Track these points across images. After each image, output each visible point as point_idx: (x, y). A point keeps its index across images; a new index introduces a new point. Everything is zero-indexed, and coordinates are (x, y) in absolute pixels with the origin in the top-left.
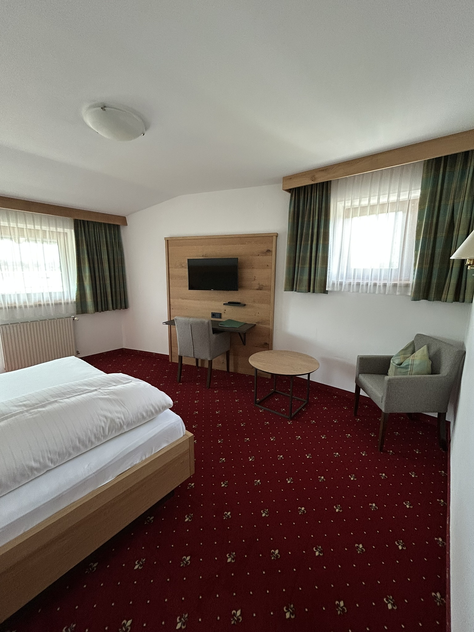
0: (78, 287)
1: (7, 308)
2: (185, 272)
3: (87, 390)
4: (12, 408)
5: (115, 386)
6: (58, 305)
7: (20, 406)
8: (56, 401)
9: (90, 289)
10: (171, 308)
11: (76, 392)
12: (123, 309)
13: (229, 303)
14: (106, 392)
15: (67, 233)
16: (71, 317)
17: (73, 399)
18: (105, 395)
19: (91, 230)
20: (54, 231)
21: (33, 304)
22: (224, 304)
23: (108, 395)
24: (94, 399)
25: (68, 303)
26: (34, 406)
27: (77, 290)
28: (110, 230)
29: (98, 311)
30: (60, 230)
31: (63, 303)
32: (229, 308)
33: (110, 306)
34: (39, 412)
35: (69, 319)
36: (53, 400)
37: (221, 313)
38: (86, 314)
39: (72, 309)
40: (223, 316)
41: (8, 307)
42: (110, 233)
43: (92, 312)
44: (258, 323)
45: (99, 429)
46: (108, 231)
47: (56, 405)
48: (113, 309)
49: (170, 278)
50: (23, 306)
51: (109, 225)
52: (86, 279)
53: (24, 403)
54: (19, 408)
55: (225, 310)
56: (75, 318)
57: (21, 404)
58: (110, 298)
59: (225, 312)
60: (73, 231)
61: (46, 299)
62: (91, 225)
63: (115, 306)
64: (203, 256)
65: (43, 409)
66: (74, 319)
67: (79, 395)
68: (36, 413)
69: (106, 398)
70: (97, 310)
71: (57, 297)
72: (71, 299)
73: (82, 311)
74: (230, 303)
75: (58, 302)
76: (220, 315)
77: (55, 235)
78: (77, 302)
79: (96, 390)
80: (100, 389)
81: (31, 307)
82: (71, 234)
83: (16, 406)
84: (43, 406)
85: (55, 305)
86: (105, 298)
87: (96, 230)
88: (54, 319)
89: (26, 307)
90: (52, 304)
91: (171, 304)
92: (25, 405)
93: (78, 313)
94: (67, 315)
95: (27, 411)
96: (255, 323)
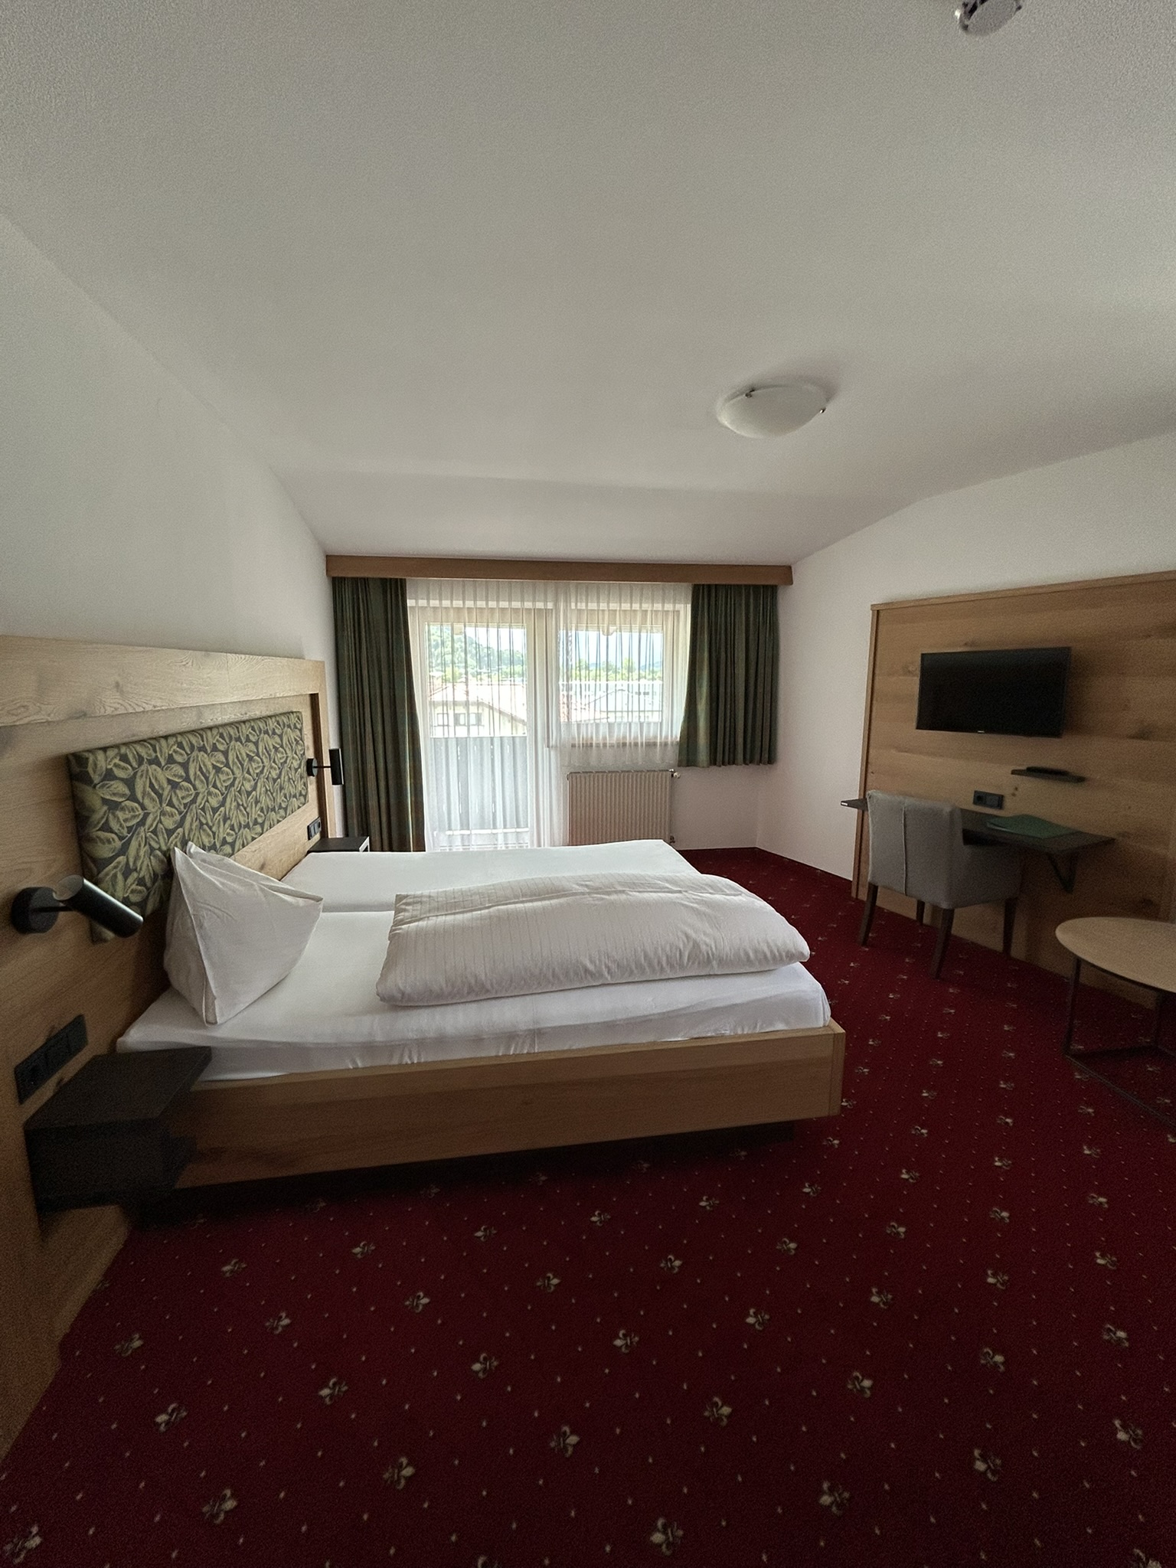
0: (685, 715)
1: (581, 745)
2: (913, 685)
3: (668, 888)
4: (574, 886)
5: (710, 893)
6: (651, 745)
7: (582, 885)
8: (623, 892)
9: (707, 718)
10: (870, 770)
11: (652, 888)
12: (764, 764)
13: (1029, 769)
14: (694, 899)
15: (678, 611)
16: (668, 770)
17: (646, 895)
18: (692, 903)
19: (721, 602)
20: (659, 611)
21: (614, 742)
22: (1014, 772)
23: (696, 903)
24: (675, 903)
25: (666, 744)
26: (597, 890)
27: (684, 721)
28: (756, 599)
29: (715, 764)
30: (669, 607)
31: (658, 744)
32: (1028, 784)
33: (740, 756)
34: (603, 899)
35: (664, 773)
36: (620, 888)
37: (1002, 796)
38: (695, 768)
39: (672, 756)
40: (1008, 803)
41: (583, 744)
42: (756, 607)
43: (705, 765)
44: (1125, 835)
45: (674, 951)
46: (752, 600)
47: (623, 897)
48: (745, 762)
49: (874, 699)
50: (601, 745)
51: (756, 587)
52: (701, 699)
53: (587, 883)
54: (580, 888)
55: (1016, 789)
56: (675, 774)
57: (583, 883)
58: (740, 740)
59: (1016, 793)
60: (689, 606)
61: (634, 734)
62: (722, 594)
63: (748, 757)
64: (966, 644)
65: (607, 897)
66: (672, 775)
67: (655, 892)
68: (598, 899)
69: (692, 907)
70: (713, 761)
71: (650, 733)
72: (672, 736)
73: (688, 761)
74: (1033, 772)
75: (652, 741)
76: (999, 801)
77: (660, 615)
78: (680, 744)
79: (680, 892)
80: (686, 892)
81: (612, 746)
82: (685, 611)
83: (578, 884)
84: (608, 893)
85: (646, 745)
86: (732, 739)
87: (729, 600)
88: (642, 771)
89: (605, 745)
90: (642, 743)
91: (869, 761)
92: (587, 886)
93: (680, 764)
94: (662, 767)
95: (589, 893)
96: (1112, 835)
